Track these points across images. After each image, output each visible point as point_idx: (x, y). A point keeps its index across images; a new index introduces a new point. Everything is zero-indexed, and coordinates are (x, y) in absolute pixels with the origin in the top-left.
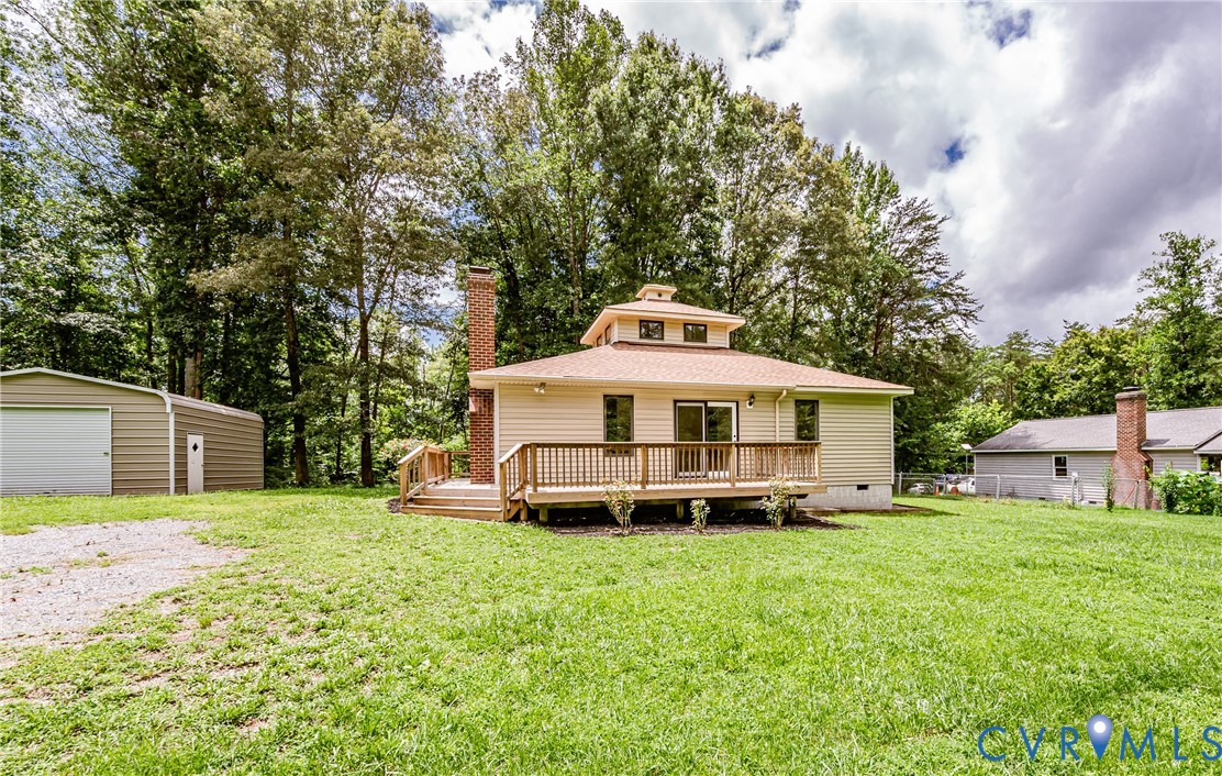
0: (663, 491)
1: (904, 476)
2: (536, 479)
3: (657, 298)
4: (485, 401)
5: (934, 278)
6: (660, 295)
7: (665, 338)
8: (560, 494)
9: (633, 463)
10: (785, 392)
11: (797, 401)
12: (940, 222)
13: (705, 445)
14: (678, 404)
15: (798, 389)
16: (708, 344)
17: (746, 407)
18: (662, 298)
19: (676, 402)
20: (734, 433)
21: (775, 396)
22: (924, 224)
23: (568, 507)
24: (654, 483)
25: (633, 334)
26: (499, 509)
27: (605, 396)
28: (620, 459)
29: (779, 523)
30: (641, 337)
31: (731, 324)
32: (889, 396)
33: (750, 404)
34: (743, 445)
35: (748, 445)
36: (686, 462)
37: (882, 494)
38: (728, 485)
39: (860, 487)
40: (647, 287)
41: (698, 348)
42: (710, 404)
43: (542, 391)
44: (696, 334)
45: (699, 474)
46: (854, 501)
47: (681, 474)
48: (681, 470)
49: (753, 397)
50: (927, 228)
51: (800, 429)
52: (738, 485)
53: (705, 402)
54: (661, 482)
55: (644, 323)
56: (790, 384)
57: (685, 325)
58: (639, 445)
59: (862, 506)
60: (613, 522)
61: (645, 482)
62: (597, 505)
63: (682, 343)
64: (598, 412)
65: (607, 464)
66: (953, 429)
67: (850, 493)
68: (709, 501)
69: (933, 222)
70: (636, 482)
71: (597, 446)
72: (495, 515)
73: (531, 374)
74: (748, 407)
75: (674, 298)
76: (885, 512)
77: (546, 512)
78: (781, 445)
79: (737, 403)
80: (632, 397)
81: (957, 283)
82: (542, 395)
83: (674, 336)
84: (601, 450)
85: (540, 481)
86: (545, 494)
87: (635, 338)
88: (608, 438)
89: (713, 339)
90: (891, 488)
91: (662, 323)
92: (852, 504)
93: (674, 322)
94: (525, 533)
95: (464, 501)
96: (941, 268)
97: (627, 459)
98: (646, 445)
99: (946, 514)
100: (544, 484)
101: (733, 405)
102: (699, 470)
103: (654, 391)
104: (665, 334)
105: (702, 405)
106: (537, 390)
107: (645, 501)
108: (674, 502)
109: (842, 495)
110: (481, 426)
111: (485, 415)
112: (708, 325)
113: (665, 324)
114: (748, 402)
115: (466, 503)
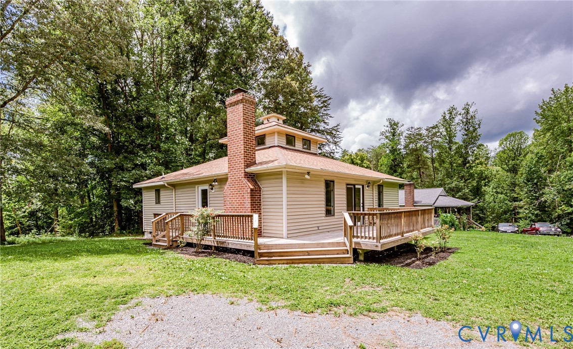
2: (380, 235)
4: (253, 180)
7: (296, 146)
10: (382, 181)
11: (378, 185)
17: (366, 188)
19: (346, 184)
20: (361, 202)
25: (284, 142)
26: (347, 256)
27: (325, 181)
30: (287, 144)
31: (319, 141)
41: (308, 153)
42: (357, 186)
43: (309, 177)
49: (369, 183)
53: (354, 185)
55: (287, 136)
63: (301, 149)
77: (363, 254)
79: (363, 186)
80: (333, 181)
82: (307, 179)
83: (299, 145)
89: (313, 148)
93: (299, 137)
104: (296, 143)
106: (306, 176)
110: (255, 198)
111: (257, 191)
112: (311, 140)
113: (296, 138)
114: (367, 185)
115: (310, 253)
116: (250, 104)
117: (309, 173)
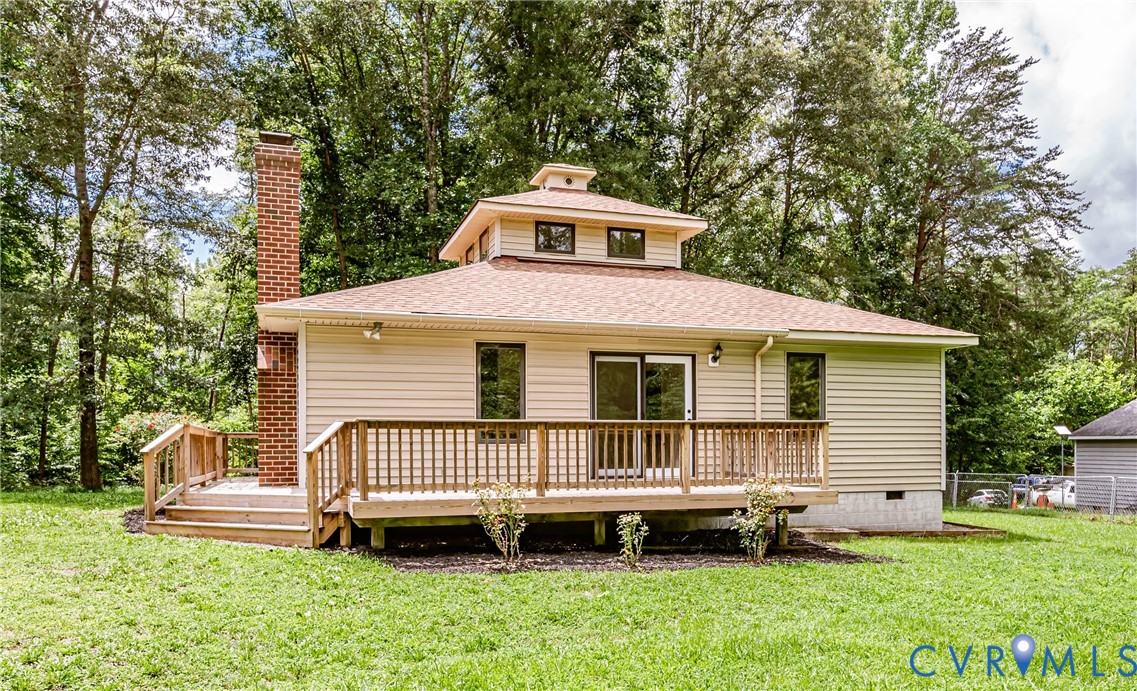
0: (572, 500)
1: (962, 478)
2: (365, 478)
3: (564, 185)
4: (283, 350)
5: (1012, 157)
6: (569, 181)
7: (577, 251)
8: (405, 504)
9: (524, 454)
10: (770, 341)
11: (789, 355)
12: (1022, 68)
13: (641, 426)
14: (599, 359)
15: (792, 336)
16: (648, 261)
17: (706, 363)
18: (573, 186)
19: (593, 354)
20: (688, 405)
21: (753, 347)
22: (996, 70)
23: (419, 524)
24: (558, 486)
25: (525, 245)
26: (306, 528)
27: (479, 345)
28: (503, 447)
29: (760, 553)
30: (538, 249)
31: (684, 229)
32: (938, 348)
33: (715, 359)
34: (702, 426)
35: (711, 426)
36: (609, 453)
37: (926, 507)
38: (677, 490)
39: (892, 495)
40: (547, 168)
41: (631, 268)
42: (649, 359)
43: (377, 336)
44: (627, 244)
45: (630, 472)
46: (881, 518)
47: (601, 472)
48: (601, 466)
49: (718, 348)
50: (1000, 78)
51: (794, 400)
52: (694, 490)
53: (642, 356)
54: (569, 485)
55: (542, 226)
56: (778, 328)
57: (610, 229)
58: (535, 425)
59: (894, 526)
60: (492, 550)
61: (543, 485)
62: (466, 522)
63: (604, 259)
64: (468, 370)
65: (482, 455)
66: (1040, 402)
67: (876, 505)
68: (649, 517)
69: (1012, 67)
70: (529, 485)
71: (465, 425)
72: (299, 537)
73: (359, 309)
74: (711, 364)
75: (593, 187)
76: (931, 535)
77: (382, 532)
78: (764, 426)
79: (694, 357)
80: (521, 347)
81: (1050, 166)
82: (373, 342)
83: (591, 248)
84: (471, 432)
85: (372, 482)
86: (380, 504)
87: (530, 251)
88: (483, 413)
89: (655, 254)
90: (939, 497)
91: (572, 227)
92: (878, 523)
93: (592, 226)
94: (349, 568)
95: (248, 514)
96: (1026, 142)
97: (513, 447)
98: (546, 424)
99: (1029, 538)
100: (378, 488)
101: (687, 362)
102: (630, 465)
103: (560, 337)
104: (577, 244)
105: (637, 360)
106: (368, 334)
107: (543, 516)
108: (591, 518)
109: (862, 508)
110: (276, 391)
111: (283, 375)
112: (647, 230)
113: (577, 229)
114: (711, 356)
115: (251, 517)
116: (282, 168)
117: (377, 326)
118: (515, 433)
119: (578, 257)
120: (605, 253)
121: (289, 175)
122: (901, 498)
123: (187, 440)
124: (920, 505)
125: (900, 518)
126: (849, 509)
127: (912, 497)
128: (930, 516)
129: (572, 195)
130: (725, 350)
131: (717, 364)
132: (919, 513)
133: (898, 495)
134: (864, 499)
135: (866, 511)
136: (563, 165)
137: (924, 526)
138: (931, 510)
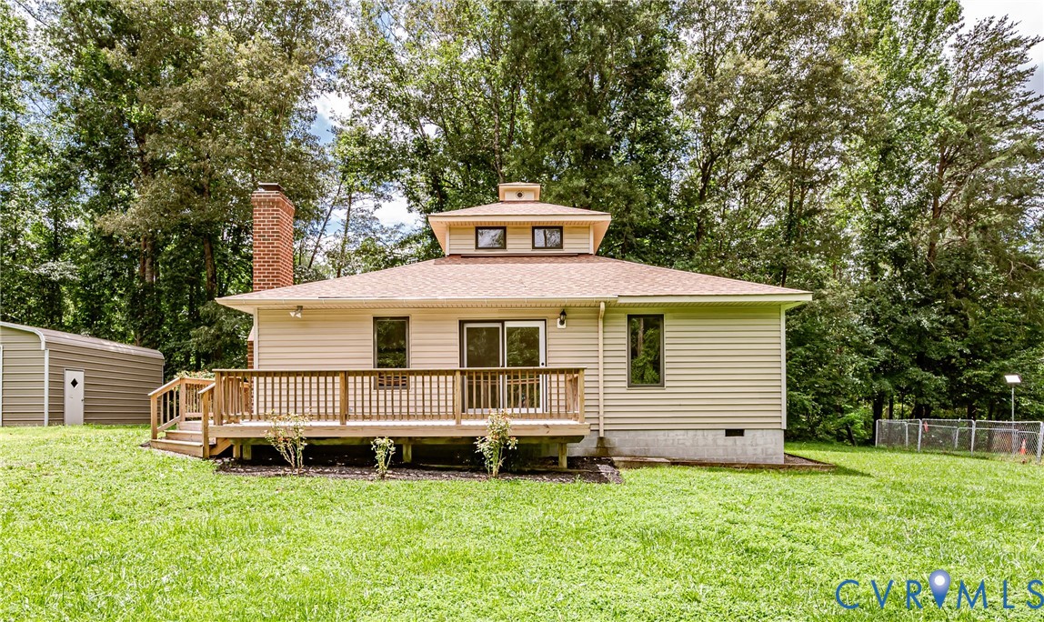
3: (516, 199)
6: (520, 195)
7: (508, 246)
10: (603, 305)
11: (630, 317)
14: (465, 326)
15: (622, 301)
16: (566, 251)
17: (557, 326)
18: (523, 199)
19: (462, 323)
20: (542, 359)
21: (599, 313)
24: (356, 418)
26: (201, 444)
27: (375, 319)
29: (495, 470)
30: (475, 247)
32: (778, 306)
33: (562, 323)
37: (769, 443)
39: (730, 433)
40: (506, 186)
41: (552, 256)
42: (509, 325)
43: (299, 315)
46: (721, 452)
49: (564, 313)
53: (502, 322)
54: (364, 417)
55: (482, 230)
56: (611, 295)
57: (534, 228)
59: (733, 458)
61: (345, 417)
63: (529, 251)
67: (715, 441)
70: (335, 417)
72: (197, 450)
74: (559, 326)
82: (298, 320)
87: (472, 249)
90: (781, 435)
91: (504, 229)
92: (719, 455)
93: (520, 227)
98: (345, 372)
101: (540, 325)
103: (434, 311)
105: (499, 325)
106: (292, 314)
109: (701, 442)
112: (565, 226)
113: (508, 231)
114: (559, 320)
115: (193, 438)
116: (269, 206)
117: (300, 308)
118: (400, 382)
119: (509, 251)
120: (531, 246)
121: (273, 210)
122: (742, 435)
123: (183, 388)
124: (761, 441)
125: (739, 452)
126: (688, 444)
127: (751, 435)
128: (770, 451)
129: (522, 205)
130: (569, 315)
131: (564, 326)
132: (759, 450)
133: (740, 432)
134: (703, 435)
135: (705, 445)
136: (517, 183)
137: (764, 459)
138: (772, 446)
